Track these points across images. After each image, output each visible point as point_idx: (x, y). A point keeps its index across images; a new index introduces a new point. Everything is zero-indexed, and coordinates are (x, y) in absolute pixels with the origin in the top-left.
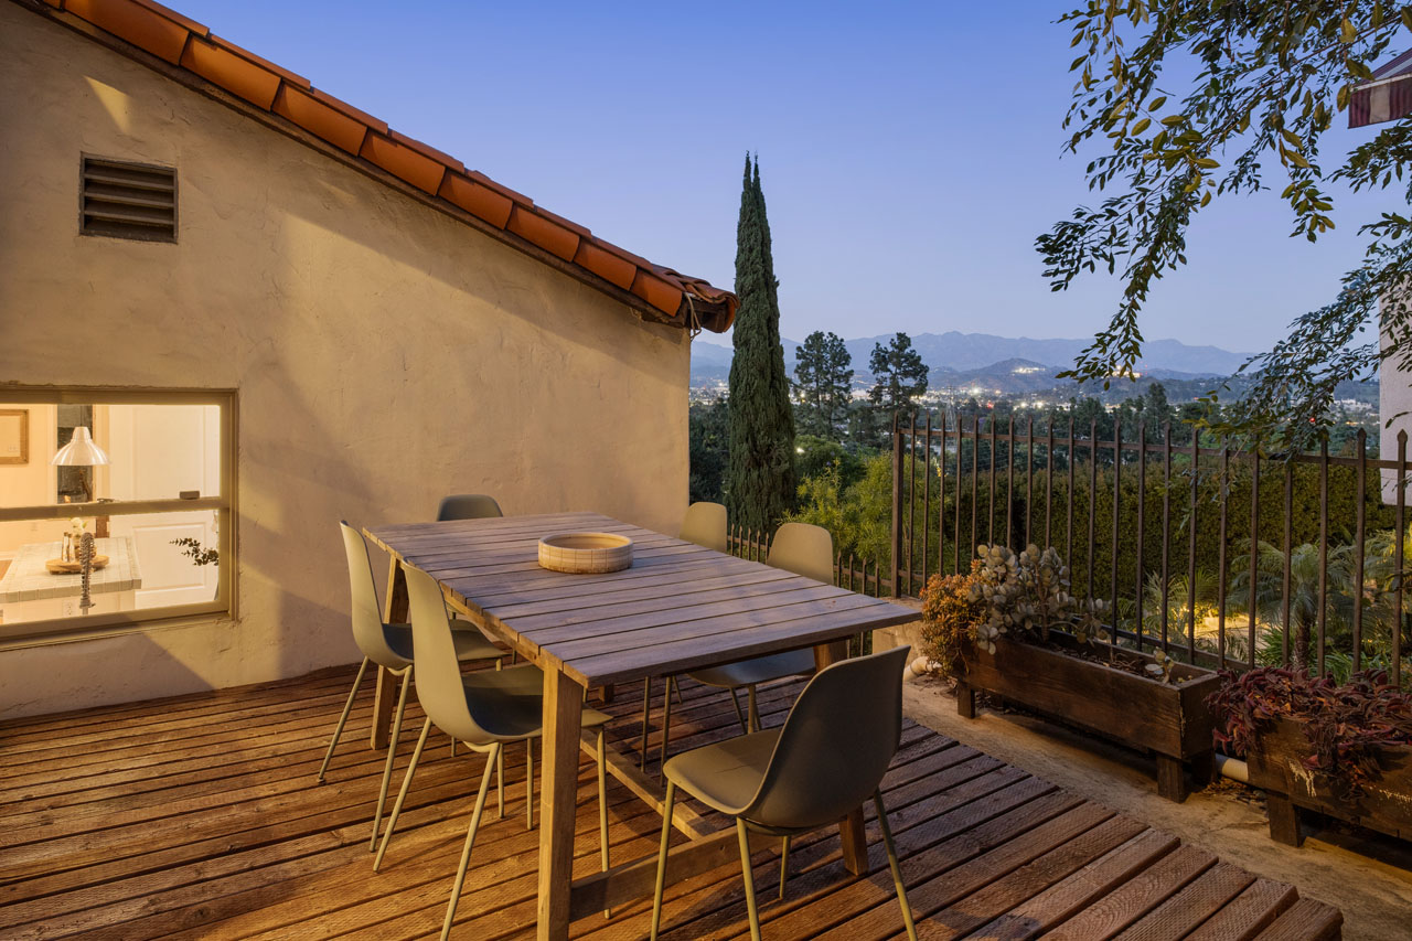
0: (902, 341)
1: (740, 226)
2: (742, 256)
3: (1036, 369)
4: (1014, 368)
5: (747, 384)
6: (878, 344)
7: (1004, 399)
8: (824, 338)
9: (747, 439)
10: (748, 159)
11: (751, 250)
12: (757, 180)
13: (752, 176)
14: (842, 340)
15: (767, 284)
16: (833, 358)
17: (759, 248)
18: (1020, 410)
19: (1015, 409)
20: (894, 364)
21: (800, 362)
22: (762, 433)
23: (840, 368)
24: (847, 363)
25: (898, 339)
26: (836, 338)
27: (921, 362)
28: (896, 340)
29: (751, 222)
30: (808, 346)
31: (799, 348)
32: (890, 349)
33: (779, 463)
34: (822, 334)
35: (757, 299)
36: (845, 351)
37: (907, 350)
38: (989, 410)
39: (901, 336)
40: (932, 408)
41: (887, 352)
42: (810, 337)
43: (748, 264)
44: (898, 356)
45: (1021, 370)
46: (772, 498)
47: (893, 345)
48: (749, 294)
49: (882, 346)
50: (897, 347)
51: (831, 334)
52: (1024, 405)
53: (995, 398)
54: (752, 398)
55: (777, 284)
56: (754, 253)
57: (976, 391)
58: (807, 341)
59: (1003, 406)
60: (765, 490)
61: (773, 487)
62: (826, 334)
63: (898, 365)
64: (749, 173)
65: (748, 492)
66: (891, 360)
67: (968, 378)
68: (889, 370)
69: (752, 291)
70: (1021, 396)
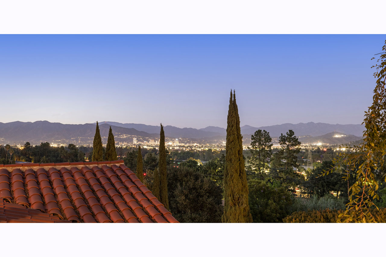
0: (291, 133)
1: (228, 117)
2: (229, 128)
3: (343, 136)
4: (334, 135)
5: (231, 175)
6: (282, 134)
7: (330, 147)
8: (262, 132)
9: (231, 195)
10: (231, 93)
11: (232, 126)
12: (235, 100)
13: (233, 99)
14: (268, 133)
15: (238, 138)
16: (265, 140)
17: (235, 126)
18: (336, 151)
19: (335, 151)
20: (288, 142)
21: (253, 141)
22: (236, 193)
23: (268, 143)
24: (270, 141)
25: (289, 132)
26: (266, 132)
27: (298, 141)
28: (288, 133)
29: (233, 116)
30: (256, 135)
31: (252, 136)
32: (286, 136)
33: (242, 205)
34: (261, 131)
35: (235, 144)
36: (270, 137)
37: (293, 136)
38: (325, 152)
39: (290, 131)
40: (303, 151)
41: (285, 137)
42: (257, 131)
43: (231, 131)
44: (290, 139)
45: (337, 136)
46: (240, 217)
47: (287, 134)
48: (231, 142)
49: (283, 135)
50: (289, 135)
51: (264, 131)
52: (338, 149)
53: (327, 147)
54: (232, 180)
55: (242, 137)
56: (234, 127)
57: (319, 144)
58: (255, 133)
59: (330, 151)
60: (237, 214)
61: (240, 213)
62: (262, 131)
63: (289, 142)
64: (232, 98)
65: (231, 215)
66: (287, 140)
67: (317, 139)
68: (286, 144)
69: (233, 141)
70: (337, 146)
